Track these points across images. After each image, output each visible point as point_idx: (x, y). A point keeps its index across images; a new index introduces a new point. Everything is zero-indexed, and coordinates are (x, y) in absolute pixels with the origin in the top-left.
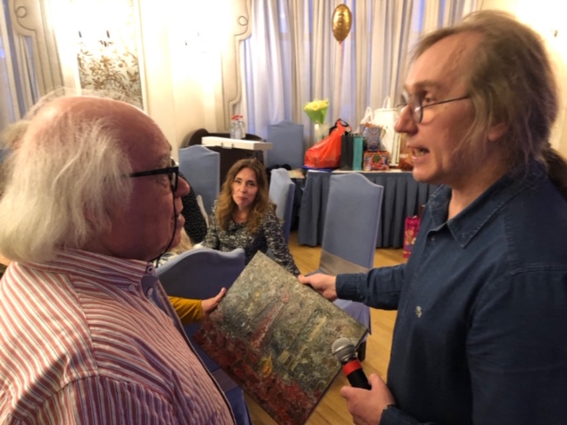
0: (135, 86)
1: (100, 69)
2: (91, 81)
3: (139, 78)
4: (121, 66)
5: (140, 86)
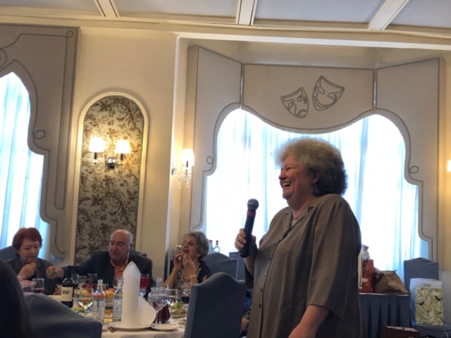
0: (133, 203)
1: (101, 187)
2: (91, 197)
3: (138, 197)
4: (122, 185)
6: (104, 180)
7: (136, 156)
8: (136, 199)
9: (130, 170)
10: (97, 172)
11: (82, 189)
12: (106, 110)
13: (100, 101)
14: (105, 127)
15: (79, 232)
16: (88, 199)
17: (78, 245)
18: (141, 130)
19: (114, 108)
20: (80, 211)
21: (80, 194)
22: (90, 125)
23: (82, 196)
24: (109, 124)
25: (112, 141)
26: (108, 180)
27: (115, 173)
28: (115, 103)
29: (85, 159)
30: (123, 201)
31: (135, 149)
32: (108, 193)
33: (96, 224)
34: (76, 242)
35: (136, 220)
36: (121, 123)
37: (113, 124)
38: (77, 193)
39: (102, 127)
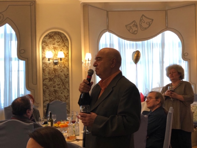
5: (69, 79)
6: (53, 70)
7: (67, 58)
8: (68, 78)
9: (65, 65)
10: (50, 66)
11: (43, 75)
12: (51, 38)
13: (48, 34)
14: (52, 46)
15: (44, 94)
16: (47, 79)
17: (44, 100)
18: (68, 46)
19: (55, 37)
20: (44, 85)
21: (43, 77)
22: (44, 46)
23: (44, 78)
24: (53, 44)
25: (55, 52)
26: (55, 70)
27: (58, 66)
28: (55, 35)
29: (44, 61)
30: (63, 79)
31: (66, 55)
32: (55, 76)
33: (51, 90)
34: (43, 99)
35: (69, 87)
36: (59, 44)
37: (55, 44)
38: (42, 77)
39: (50, 46)
